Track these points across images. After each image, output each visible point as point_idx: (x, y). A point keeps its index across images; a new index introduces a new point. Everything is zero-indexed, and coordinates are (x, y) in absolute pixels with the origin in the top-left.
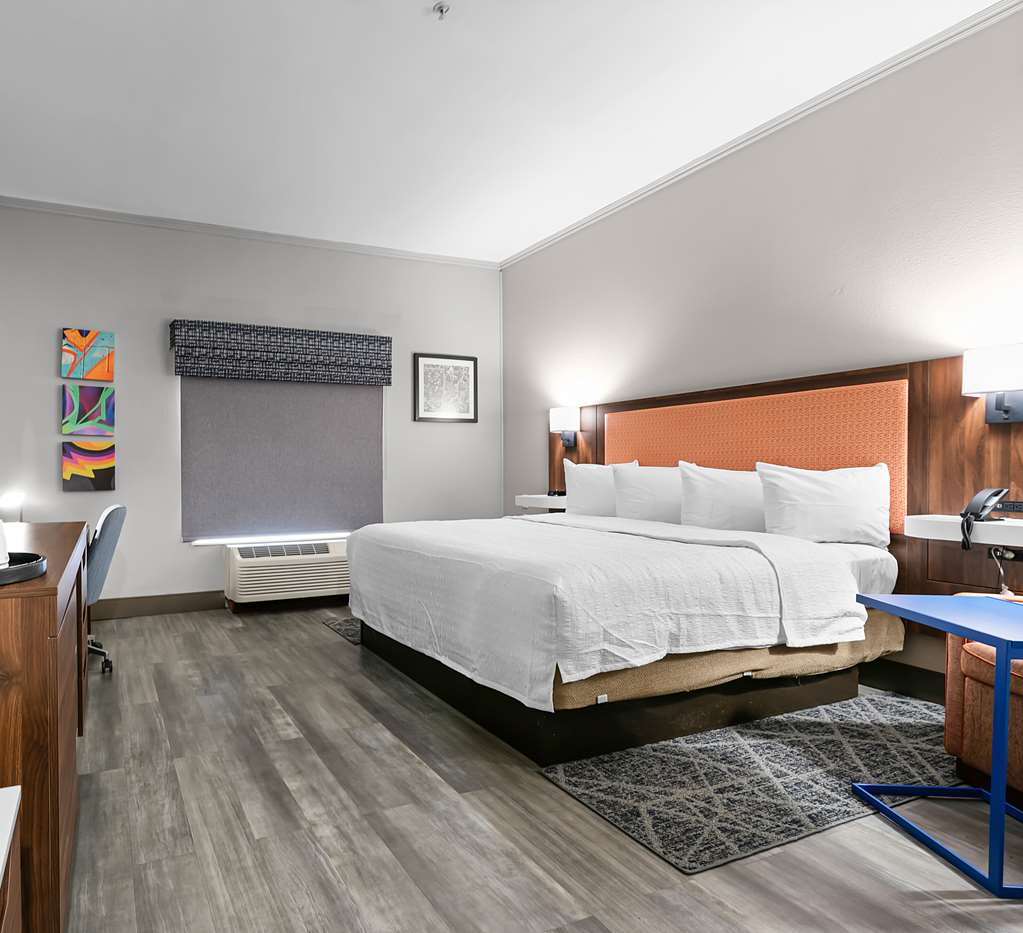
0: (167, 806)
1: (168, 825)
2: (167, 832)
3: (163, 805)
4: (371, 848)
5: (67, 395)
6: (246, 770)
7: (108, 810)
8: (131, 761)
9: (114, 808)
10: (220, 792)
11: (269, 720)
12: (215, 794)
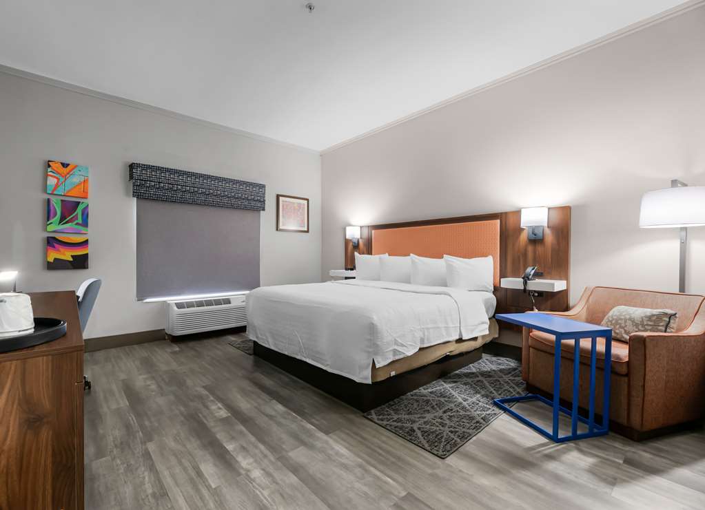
0: (147, 478)
1: (150, 491)
2: (150, 496)
3: (144, 478)
4: (286, 478)
5: (51, 206)
6: (198, 442)
7: (102, 489)
8: (115, 449)
9: (107, 487)
10: (183, 461)
11: (207, 407)
12: (180, 463)
